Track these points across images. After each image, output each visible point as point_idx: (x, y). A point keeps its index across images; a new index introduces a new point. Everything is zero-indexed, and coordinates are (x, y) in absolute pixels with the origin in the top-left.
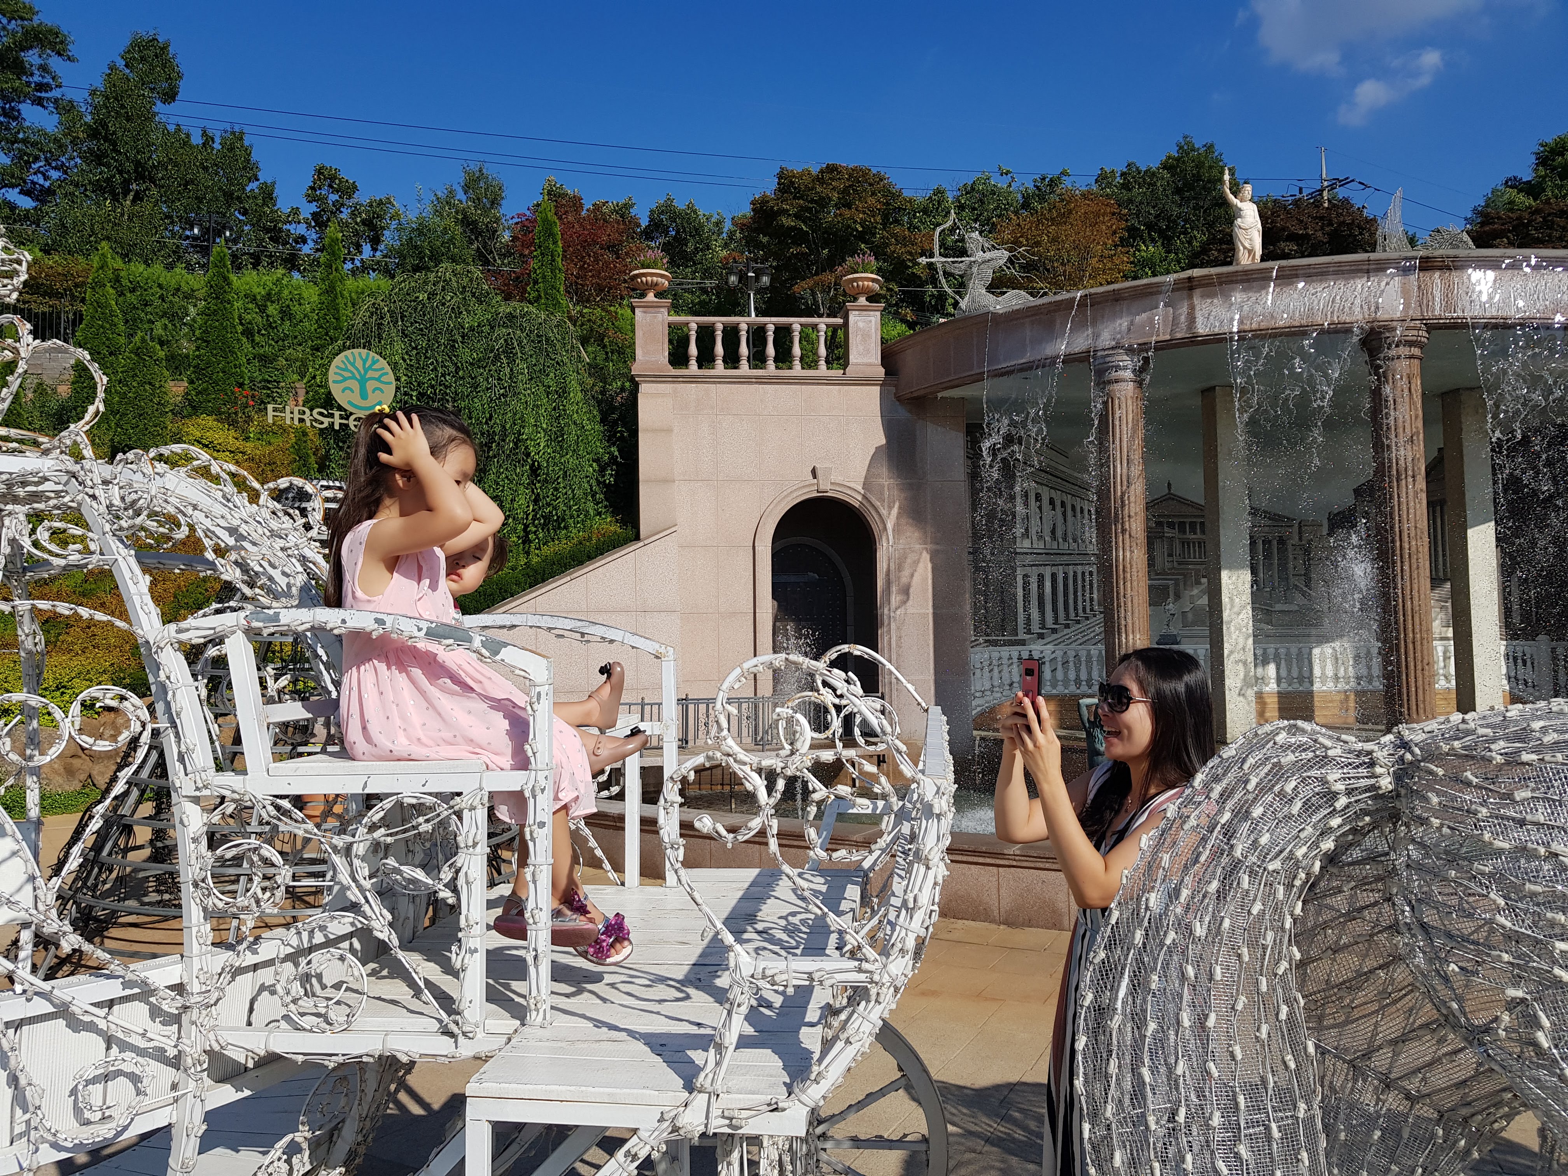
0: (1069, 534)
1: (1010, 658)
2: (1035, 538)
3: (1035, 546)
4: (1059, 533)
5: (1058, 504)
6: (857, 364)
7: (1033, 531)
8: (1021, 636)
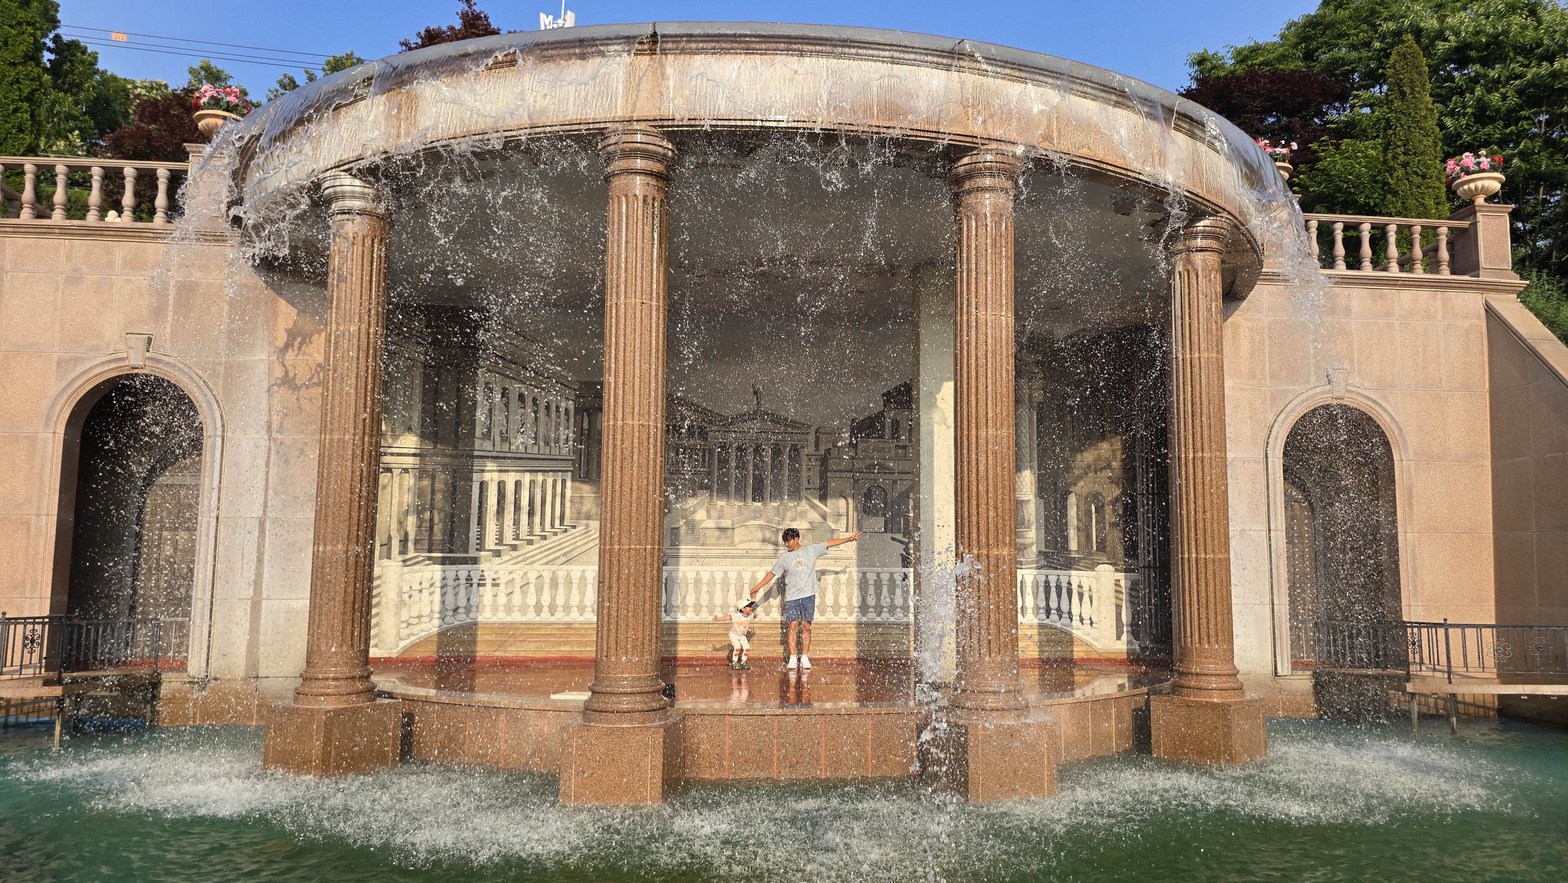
0: (541, 435)
1: (457, 579)
2: (498, 438)
3: (498, 448)
5: (529, 402)
7: (496, 432)
8: (472, 553)
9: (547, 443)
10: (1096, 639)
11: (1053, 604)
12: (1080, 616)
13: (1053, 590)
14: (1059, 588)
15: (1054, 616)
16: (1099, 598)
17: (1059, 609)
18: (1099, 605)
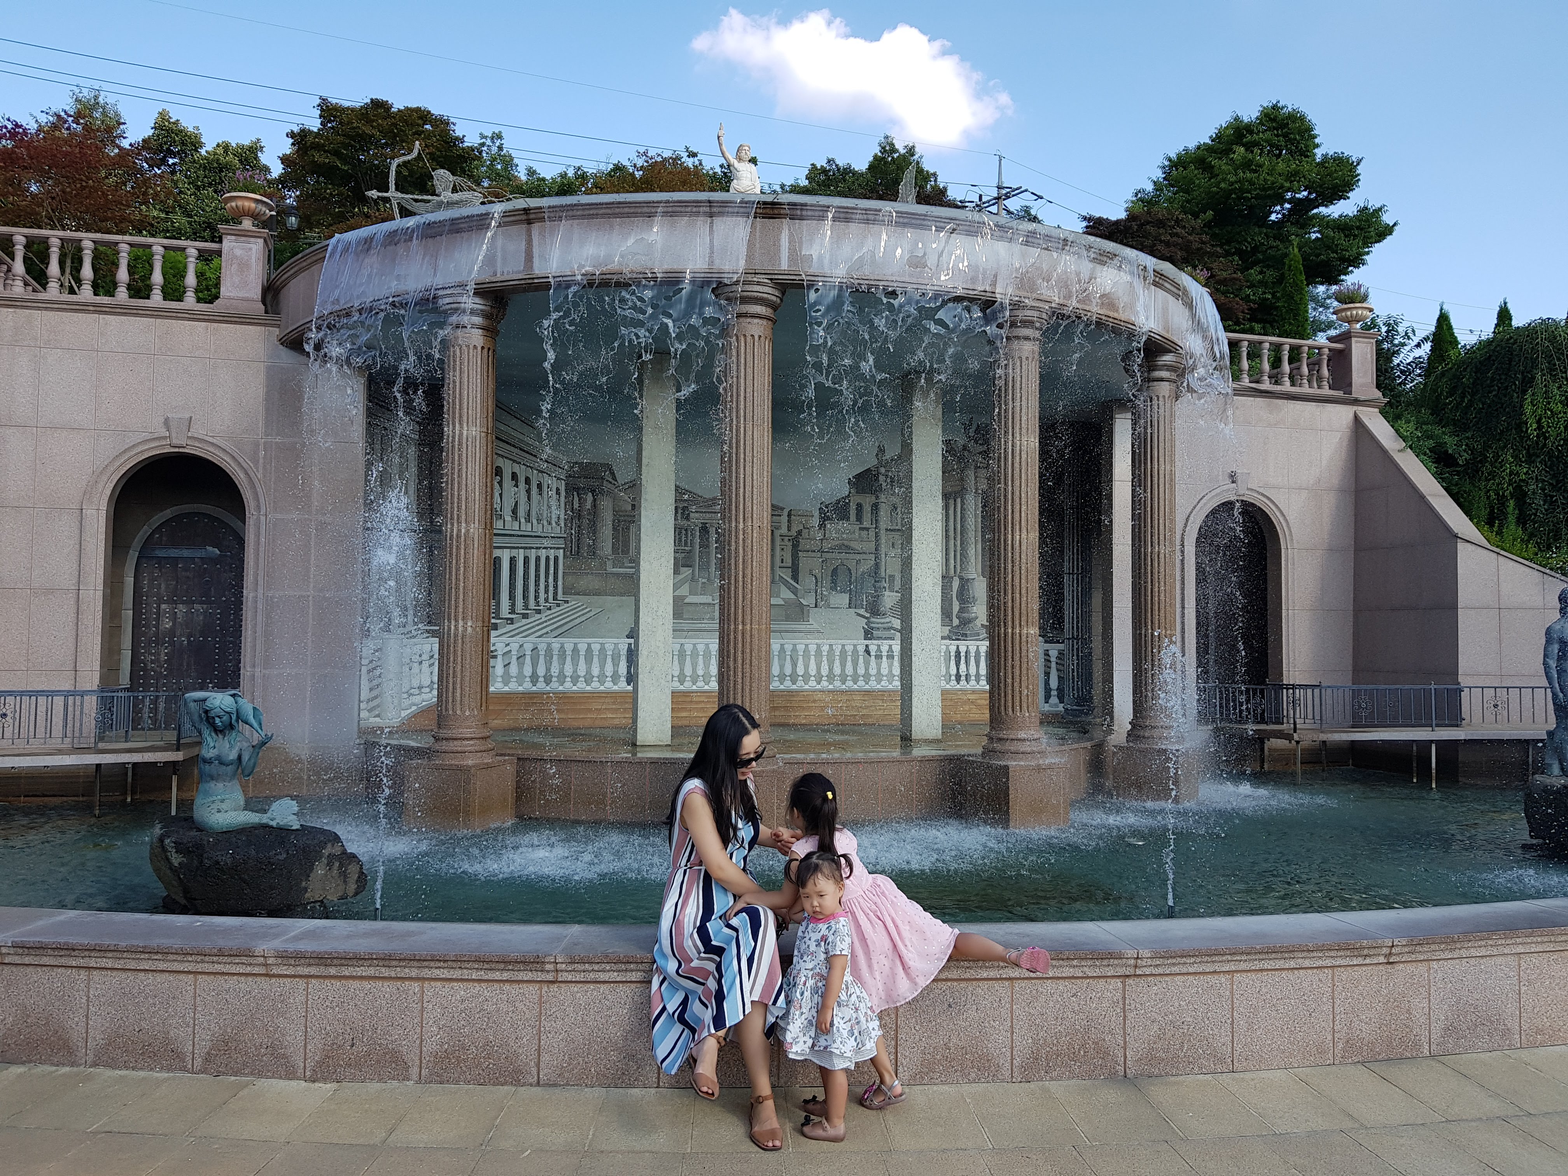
0: (533, 513)
4: (521, 512)
5: (522, 480)
6: (230, 298)
9: (539, 521)
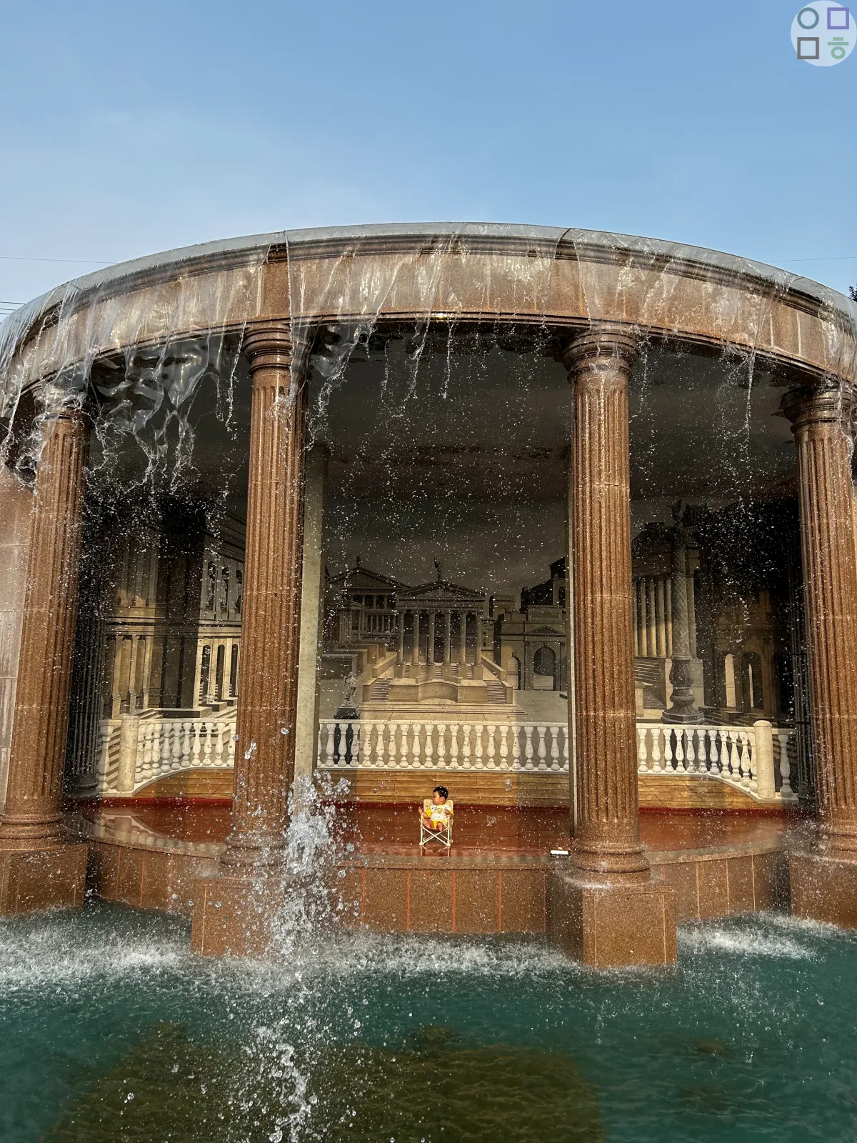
7: (217, 603)
8: (196, 708)
10: (756, 791)
11: (714, 758)
12: (740, 768)
13: (713, 744)
14: (719, 742)
15: (714, 769)
16: (757, 753)
17: (719, 763)
18: (757, 759)
